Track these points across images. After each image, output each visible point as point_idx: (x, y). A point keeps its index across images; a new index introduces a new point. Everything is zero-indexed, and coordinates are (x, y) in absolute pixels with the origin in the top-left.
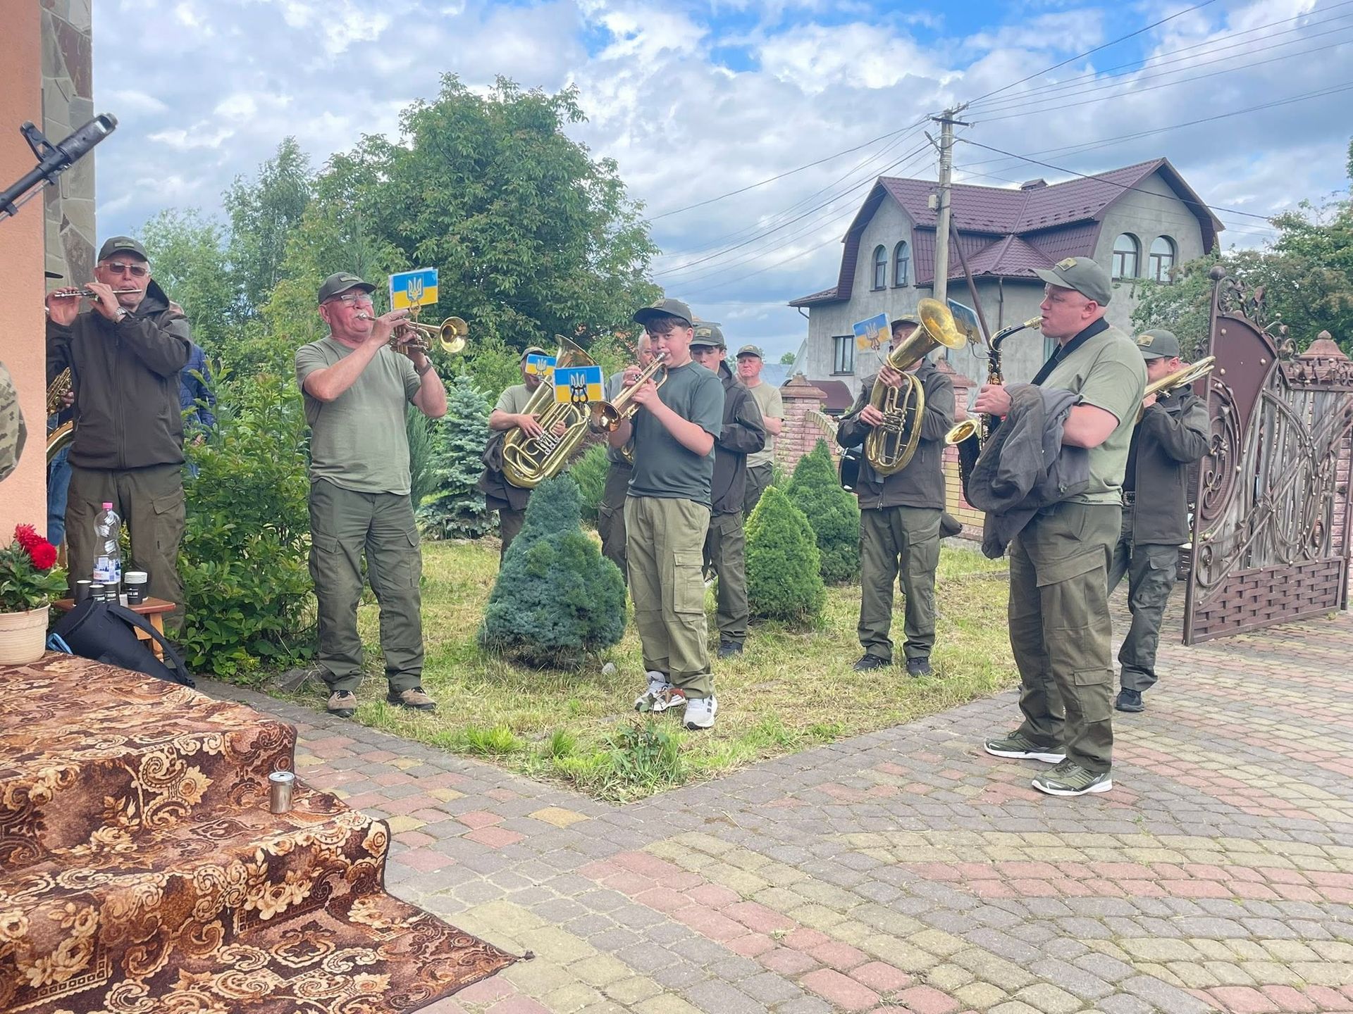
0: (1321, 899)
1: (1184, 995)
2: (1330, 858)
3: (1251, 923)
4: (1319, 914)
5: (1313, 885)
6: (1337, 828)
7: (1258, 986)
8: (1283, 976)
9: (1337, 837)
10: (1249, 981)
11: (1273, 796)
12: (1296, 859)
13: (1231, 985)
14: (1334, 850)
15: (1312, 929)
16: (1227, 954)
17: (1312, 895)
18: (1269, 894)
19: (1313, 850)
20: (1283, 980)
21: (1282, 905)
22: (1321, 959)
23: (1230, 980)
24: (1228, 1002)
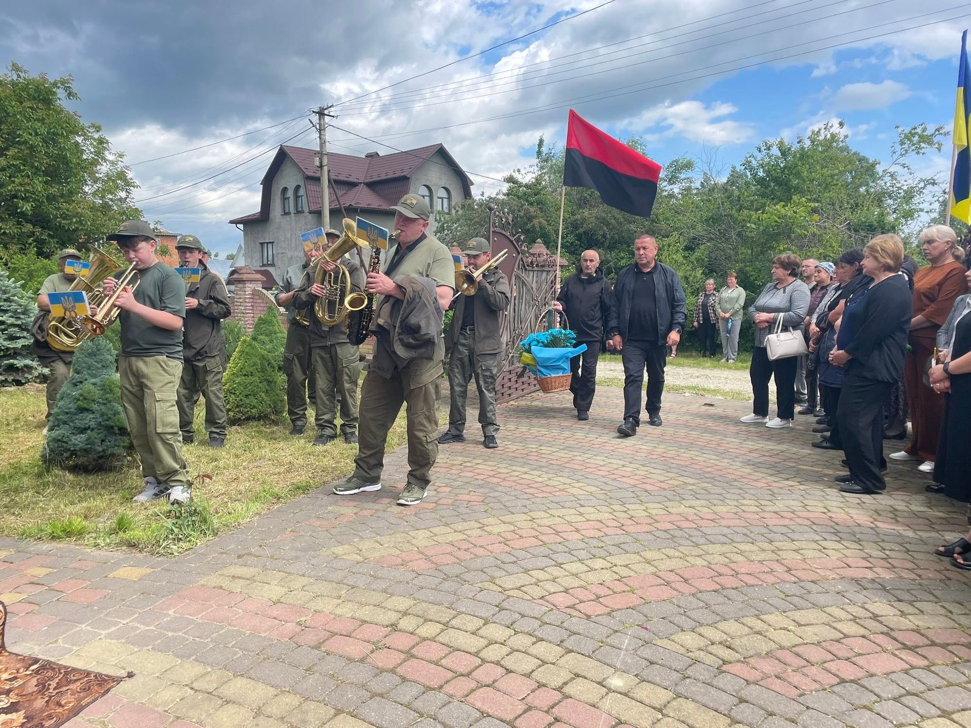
0: (583, 537)
1: (533, 604)
2: (581, 514)
3: (554, 557)
4: (582, 545)
5: (577, 530)
6: (580, 497)
7: (566, 591)
8: (576, 583)
9: (582, 502)
10: (562, 589)
11: (547, 485)
12: (566, 518)
13: (554, 593)
14: (582, 510)
15: (583, 554)
16: (548, 576)
17: (577, 536)
18: (559, 539)
19: (573, 511)
20: (577, 585)
21: (566, 544)
22: (592, 570)
23: (552, 590)
24: (555, 603)
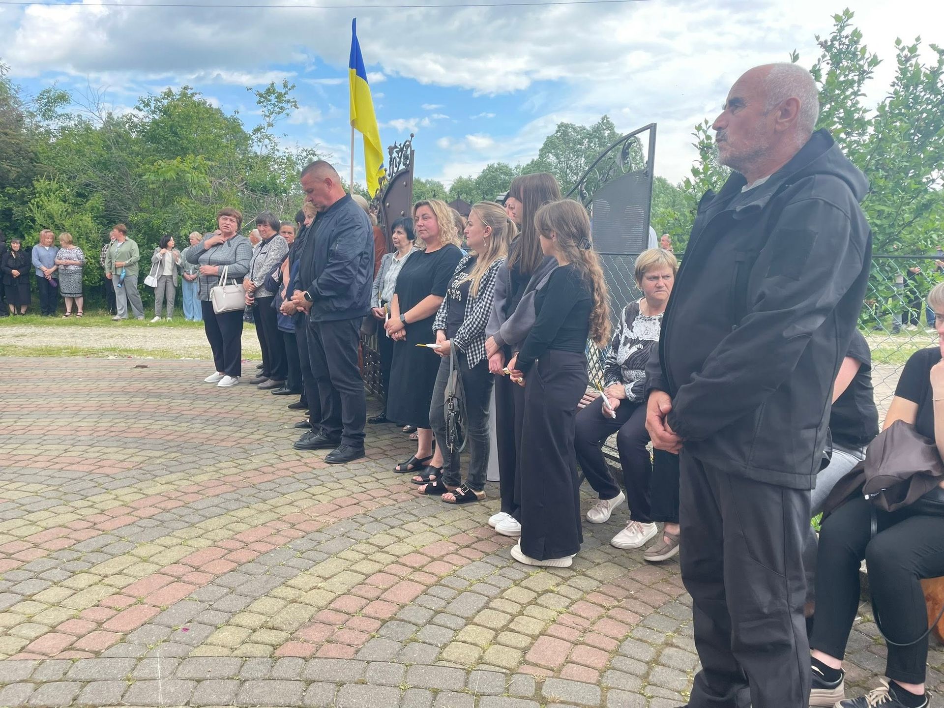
0: (48, 552)
1: (13, 663)
2: (33, 523)
3: (17, 588)
4: (53, 563)
5: (36, 546)
6: (23, 502)
7: (53, 629)
8: (63, 614)
9: (28, 507)
10: (46, 629)
12: (14, 532)
13: (37, 638)
14: (32, 517)
15: (57, 574)
16: (19, 618)
17: (39, 553)
18: (15, 564)
19: (19, 522)
20: (64, 617)
21: (27, 566)
22: (76, 591)
23: (33, 635)
24: (44, 651)
